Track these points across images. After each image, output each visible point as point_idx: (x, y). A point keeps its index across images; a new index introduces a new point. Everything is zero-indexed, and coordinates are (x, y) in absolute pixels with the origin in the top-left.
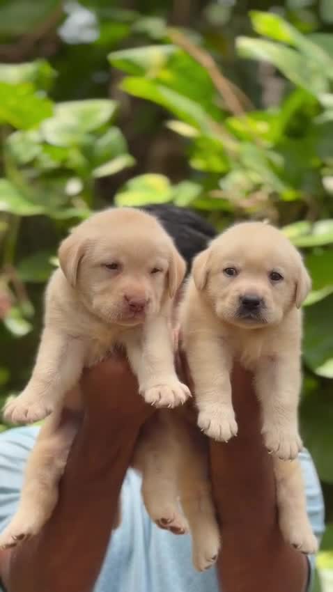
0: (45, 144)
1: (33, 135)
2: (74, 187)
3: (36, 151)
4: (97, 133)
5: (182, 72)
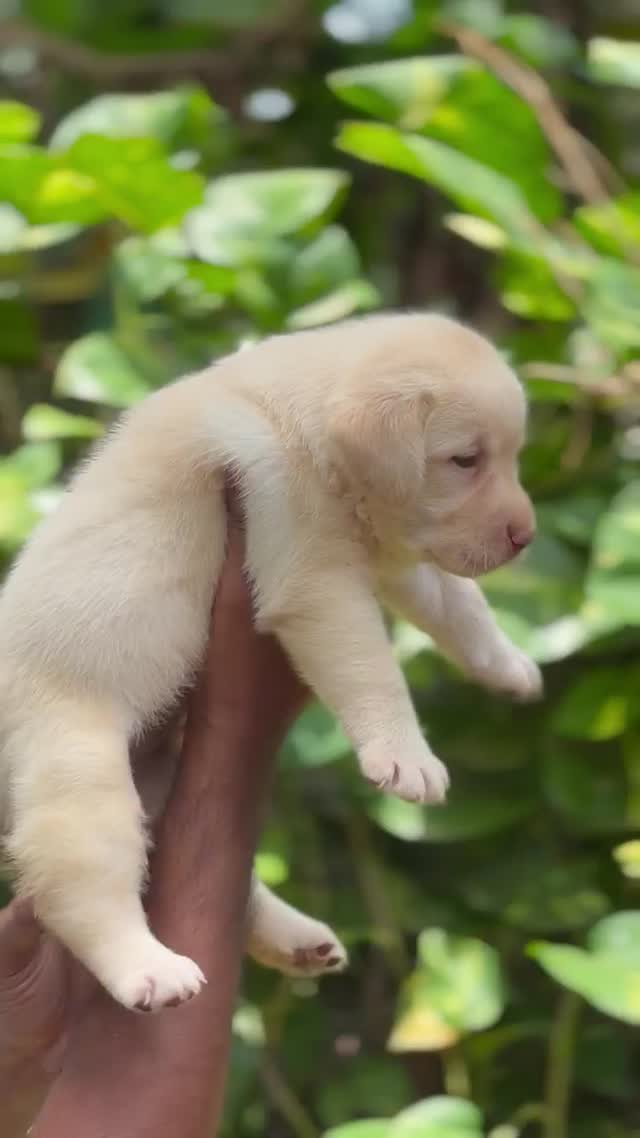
0: (194, 261)
1: (168, 241)
3: (172, 275)
4: (299, 239)
5: (482, 112)
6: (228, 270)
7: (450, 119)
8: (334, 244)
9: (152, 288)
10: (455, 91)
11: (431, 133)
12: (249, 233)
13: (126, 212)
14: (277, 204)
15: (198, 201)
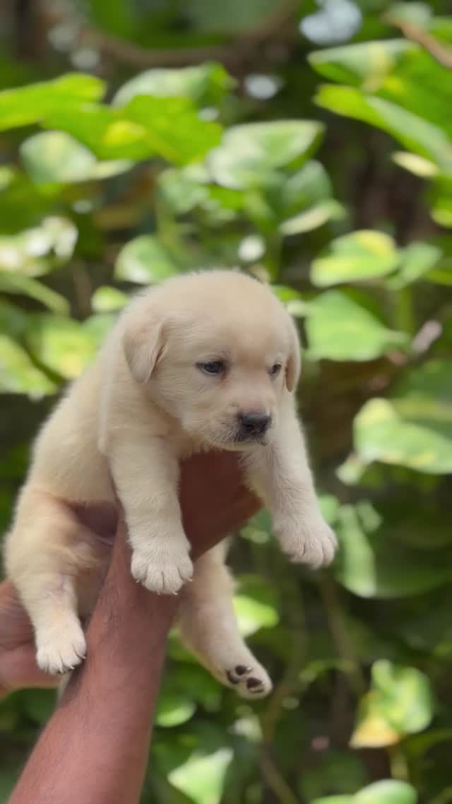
0: (213, 186)
1: (195, 172)
2: (251, 248)
3: (199, 196)
4: (288, 170)
5: (419, 80)
6: (239, 192)
7: (395, 85)
8: (314, 174)
9: (184, 205)
10: (400, 65)
11: (383, 95)
12: (252, 166)
13: (167, 152)
14: (272, 145)
15: (217, 143)
